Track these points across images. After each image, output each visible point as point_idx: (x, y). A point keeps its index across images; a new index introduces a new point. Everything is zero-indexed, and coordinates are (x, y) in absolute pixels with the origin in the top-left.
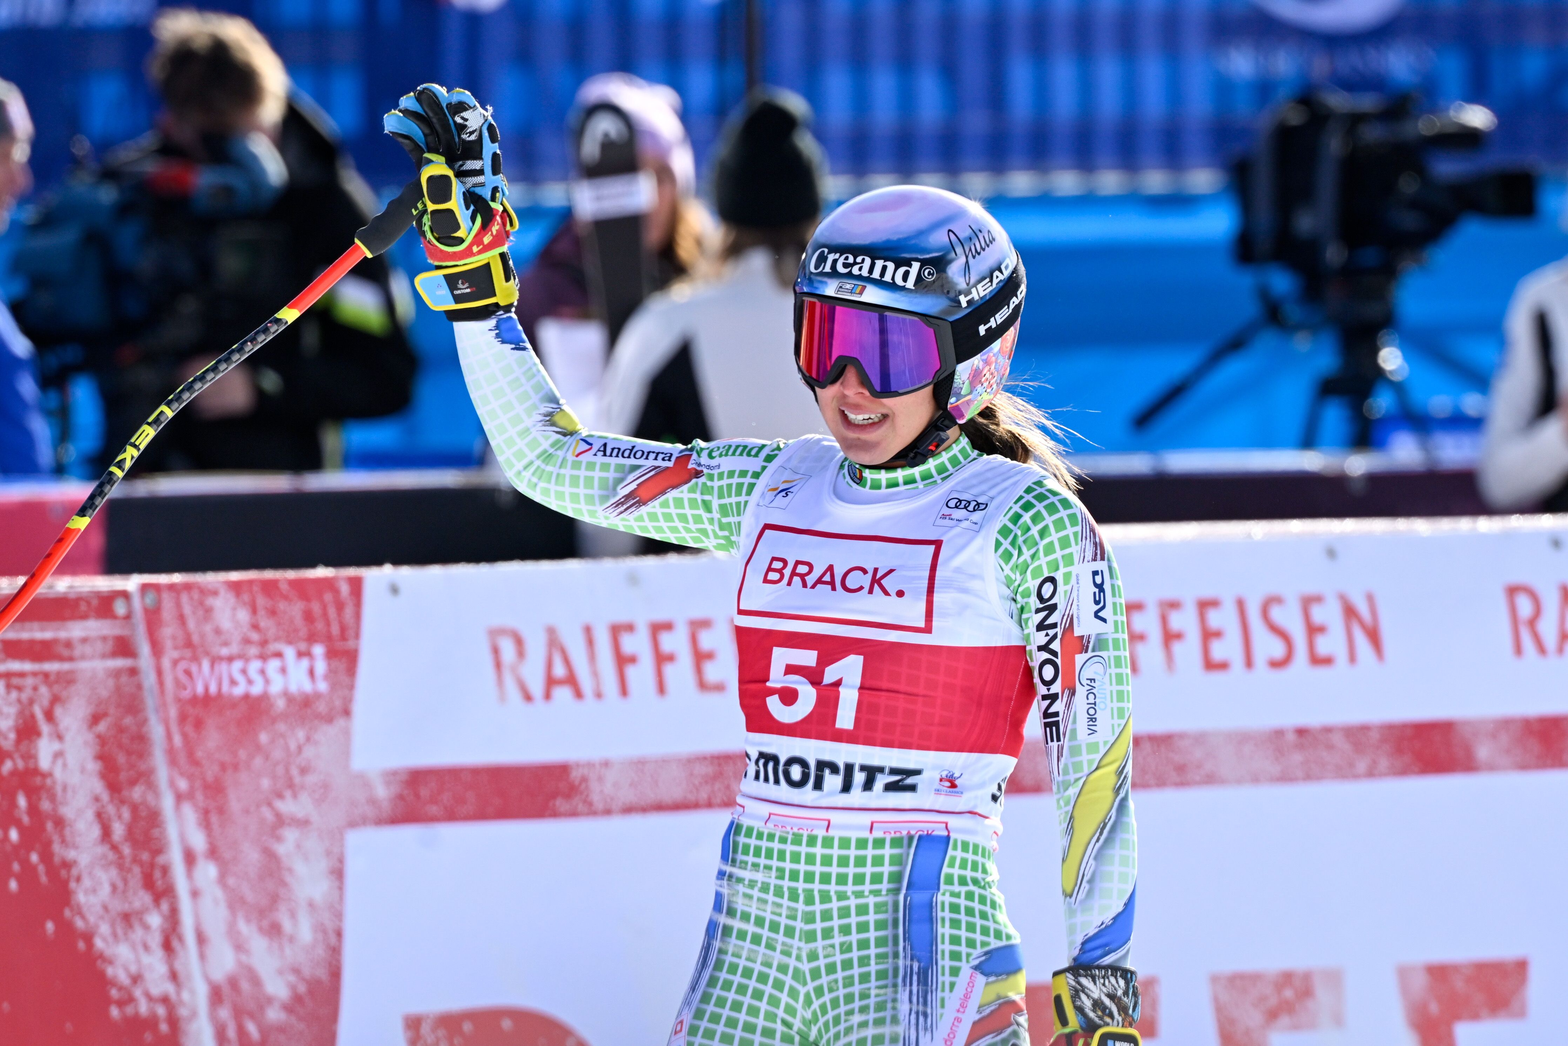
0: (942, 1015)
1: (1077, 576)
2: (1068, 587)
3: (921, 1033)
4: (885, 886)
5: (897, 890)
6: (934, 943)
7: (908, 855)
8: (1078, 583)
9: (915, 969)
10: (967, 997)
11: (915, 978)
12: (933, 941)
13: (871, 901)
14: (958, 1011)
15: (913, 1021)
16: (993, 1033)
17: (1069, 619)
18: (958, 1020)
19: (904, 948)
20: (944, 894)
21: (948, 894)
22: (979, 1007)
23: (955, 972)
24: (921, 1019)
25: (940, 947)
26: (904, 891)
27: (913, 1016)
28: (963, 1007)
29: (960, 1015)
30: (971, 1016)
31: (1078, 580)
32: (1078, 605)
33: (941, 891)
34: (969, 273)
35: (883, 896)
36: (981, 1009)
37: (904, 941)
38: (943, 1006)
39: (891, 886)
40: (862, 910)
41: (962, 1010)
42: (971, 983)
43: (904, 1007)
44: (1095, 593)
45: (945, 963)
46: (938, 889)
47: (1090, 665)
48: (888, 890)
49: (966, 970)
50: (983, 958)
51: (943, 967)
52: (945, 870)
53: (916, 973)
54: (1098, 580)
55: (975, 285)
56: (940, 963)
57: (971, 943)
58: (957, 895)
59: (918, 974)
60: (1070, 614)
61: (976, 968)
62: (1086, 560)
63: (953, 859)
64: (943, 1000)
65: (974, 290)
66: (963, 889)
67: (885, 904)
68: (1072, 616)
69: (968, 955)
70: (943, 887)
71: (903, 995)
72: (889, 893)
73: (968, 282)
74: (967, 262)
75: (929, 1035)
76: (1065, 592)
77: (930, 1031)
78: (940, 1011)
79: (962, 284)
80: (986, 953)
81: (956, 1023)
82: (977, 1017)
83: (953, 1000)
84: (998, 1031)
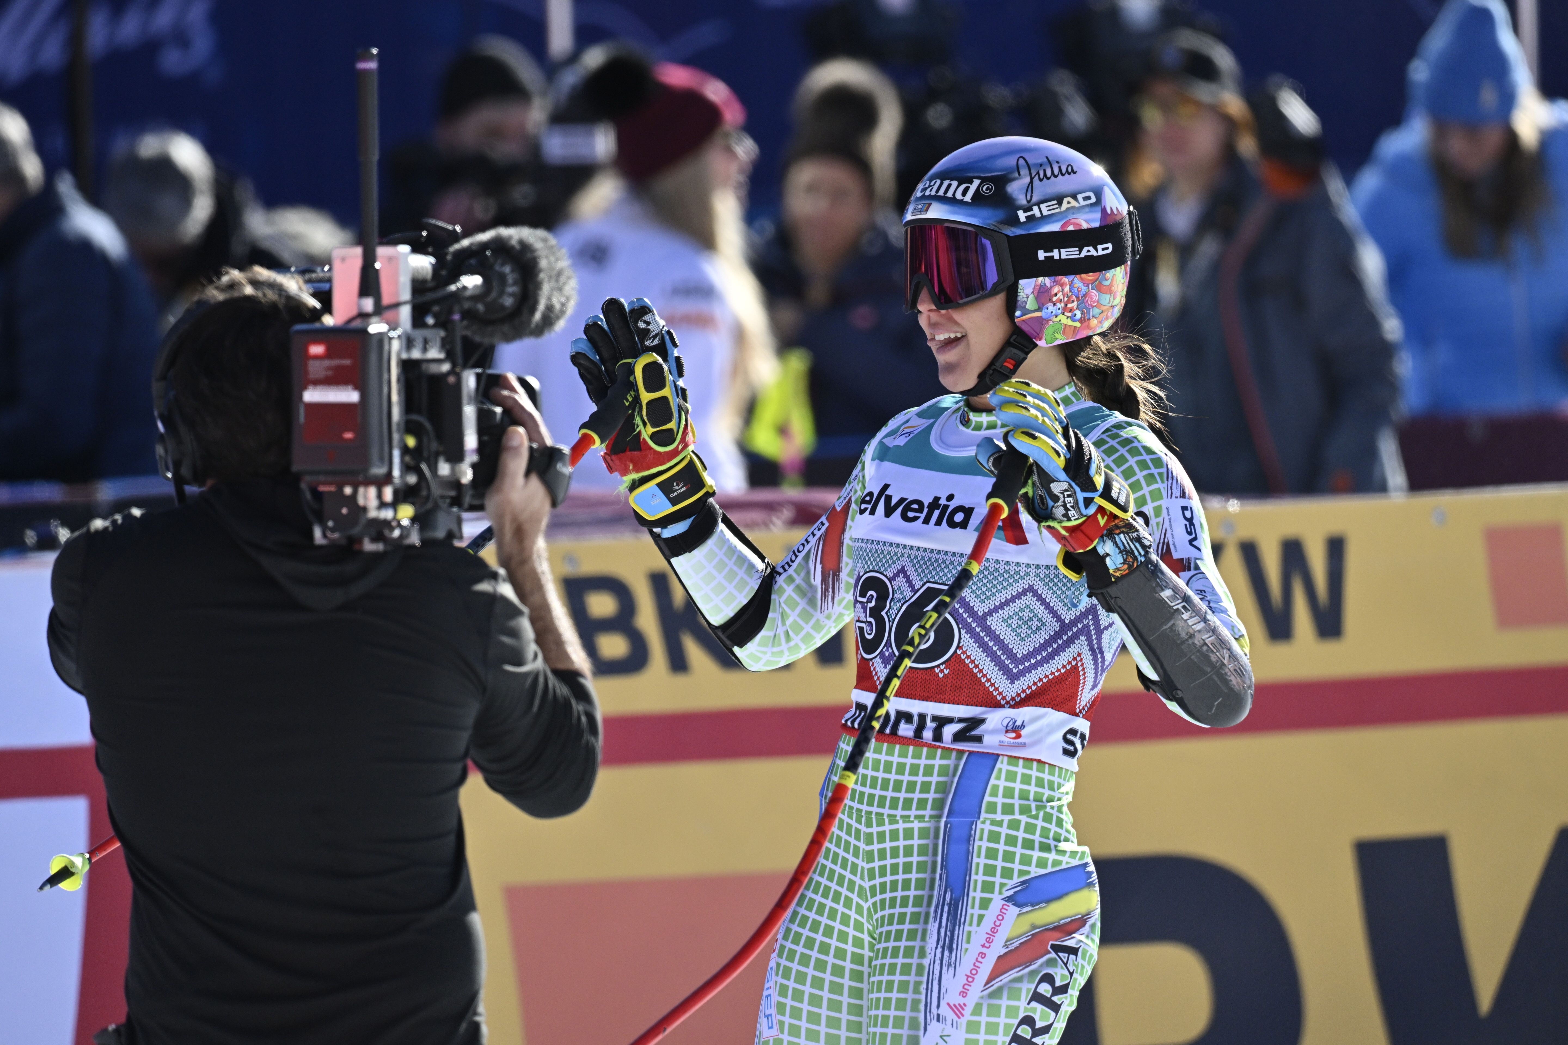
0: (967, 950)
1: (1167, 509)
2: (1160, 519)
3: (945, 968)
4: (928, 812)
5: (940, 817)
6: (968, 872)
7: (952, 782)
8: (1169, 515)
9: (948, 899)
10: (994, 931)
11: (946, 909)
12: (967, 870)
13: (916, 825)
14: (983, 946)
15: (938, 956)
16: (1019, 966)
17: (1165, 546)
18: (983, 955)
19: (941, 875)
20: (984, 823)
21: (988, 822)
22: (1007, 941)
23: (985, 904)
24: (946, 953)
25: (974, 877)
26: (944, 820)
27: (939, 950)
28: (988, 942)
29: (984, 950)
30: (997, 949)
31: (1168, 512)
32: (1172, 534)
33: (981, 819)
34: (1032, 192)
35: (927, 822)
36: (1008, 943)
37: (941, 869)
38: (968, 942)
39: (934, 813)
40: (908, 834)
41: (987, 945)
42: (1001, 916)
43: (932, 941)
44: (1186, 525)
45: (976, 894)
46: (979, 818)
47: (1195, 580)
48: (931, 817)
49: (997, 901)
50: (1019, 888)
51: (974, 898)
52: (987, 798)
53: (947, 904)
54: (1188, 514)
55: (1038, 204)
56: (972, 894)
57: (1007, 873)
58: (1000, 824)
59: (950, 905)
60: (1166, 541)
61: (1009, 899)
62: (1174, 496)
63: (996, 787)
64: (969, 933)
65: (1035, 208)
66: (1007, 818)
67: (927, 829)
68: (1168, 543)
69: (1002, 885)
70: (983, 815)
71: (933, 927)
72: (932, 820)
73: (1029, 199)
74: (1031, 182)
75: (951, 970)
76: (1158, 524)
77: (953, 969)
78: (965, 946)
79: (1022, 201)
80: (1023, 883)
81: (980, 959)
82: (1004, 951)
83: (979, 934)
84: (1026, 963)
